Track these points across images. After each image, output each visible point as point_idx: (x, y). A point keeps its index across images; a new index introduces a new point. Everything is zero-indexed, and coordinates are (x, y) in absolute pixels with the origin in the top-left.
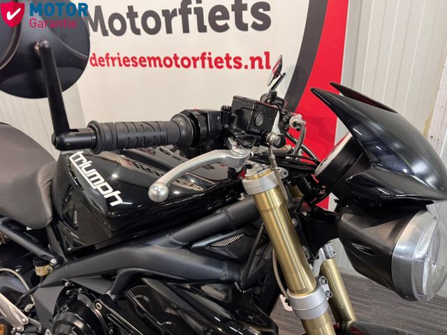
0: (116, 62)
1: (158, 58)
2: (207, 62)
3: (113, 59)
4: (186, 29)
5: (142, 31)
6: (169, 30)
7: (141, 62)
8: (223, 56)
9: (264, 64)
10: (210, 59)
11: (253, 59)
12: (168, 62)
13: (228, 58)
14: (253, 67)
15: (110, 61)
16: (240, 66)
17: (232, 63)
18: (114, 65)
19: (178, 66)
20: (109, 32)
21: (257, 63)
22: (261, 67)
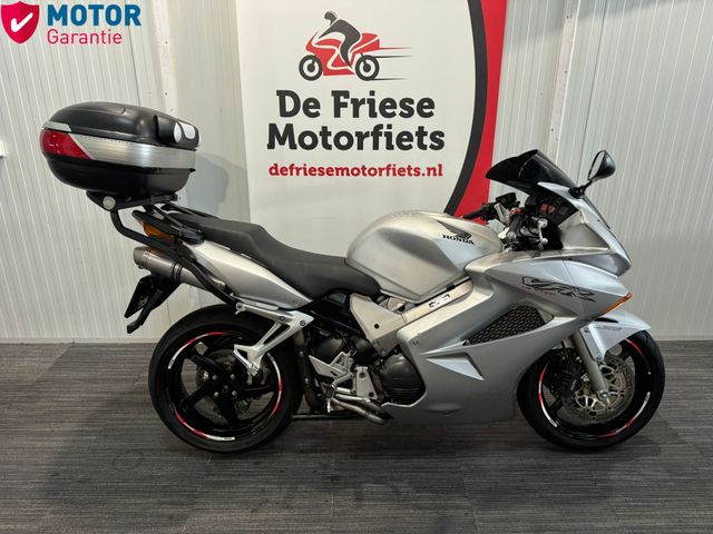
0: (301, 172)
1: (347, 169)
2: (391, 171)
3: (298, 170)
4: (376, 147)
5: (333, 146)
6: (360, 147)
7: (329, 171)
8: (406, 167)
9: (437, 172)
10: (394, 169)
11: (429, 169)
12: (355, 172)
13: (409, 168)
14: (429, 174)
15: (294, 171)
16: (419, 174)
17: (412, 172)
18: (298, 174)
19: (365, 175)
20: (298, 146)
21: (432, 172)
22: (435, 174)
